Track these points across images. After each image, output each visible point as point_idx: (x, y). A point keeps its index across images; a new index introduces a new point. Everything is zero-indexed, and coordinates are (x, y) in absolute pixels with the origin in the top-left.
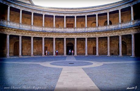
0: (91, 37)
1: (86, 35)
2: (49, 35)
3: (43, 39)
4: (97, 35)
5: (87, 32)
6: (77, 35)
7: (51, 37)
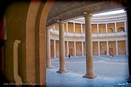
0: (112, 41)
1: (108, 39)
2: (79, 39)
3: (75, 43)
4: (116, 39)
5: (109, 37)
6: (100, 39)
7: (80, 41)
